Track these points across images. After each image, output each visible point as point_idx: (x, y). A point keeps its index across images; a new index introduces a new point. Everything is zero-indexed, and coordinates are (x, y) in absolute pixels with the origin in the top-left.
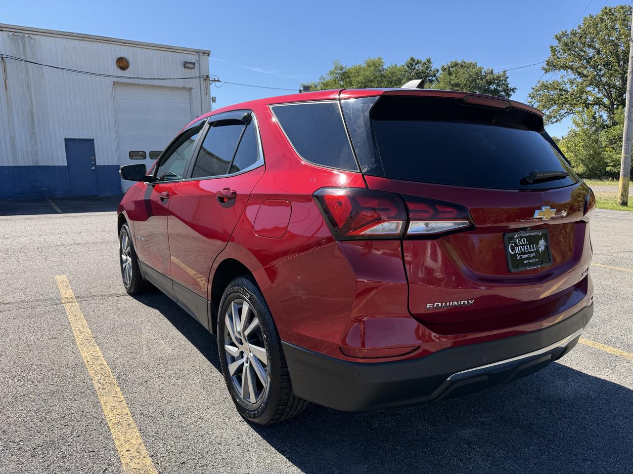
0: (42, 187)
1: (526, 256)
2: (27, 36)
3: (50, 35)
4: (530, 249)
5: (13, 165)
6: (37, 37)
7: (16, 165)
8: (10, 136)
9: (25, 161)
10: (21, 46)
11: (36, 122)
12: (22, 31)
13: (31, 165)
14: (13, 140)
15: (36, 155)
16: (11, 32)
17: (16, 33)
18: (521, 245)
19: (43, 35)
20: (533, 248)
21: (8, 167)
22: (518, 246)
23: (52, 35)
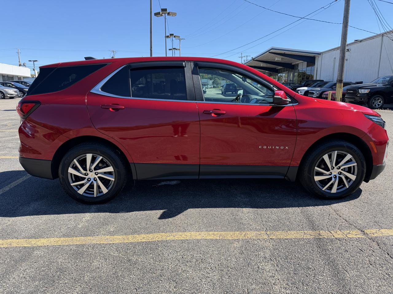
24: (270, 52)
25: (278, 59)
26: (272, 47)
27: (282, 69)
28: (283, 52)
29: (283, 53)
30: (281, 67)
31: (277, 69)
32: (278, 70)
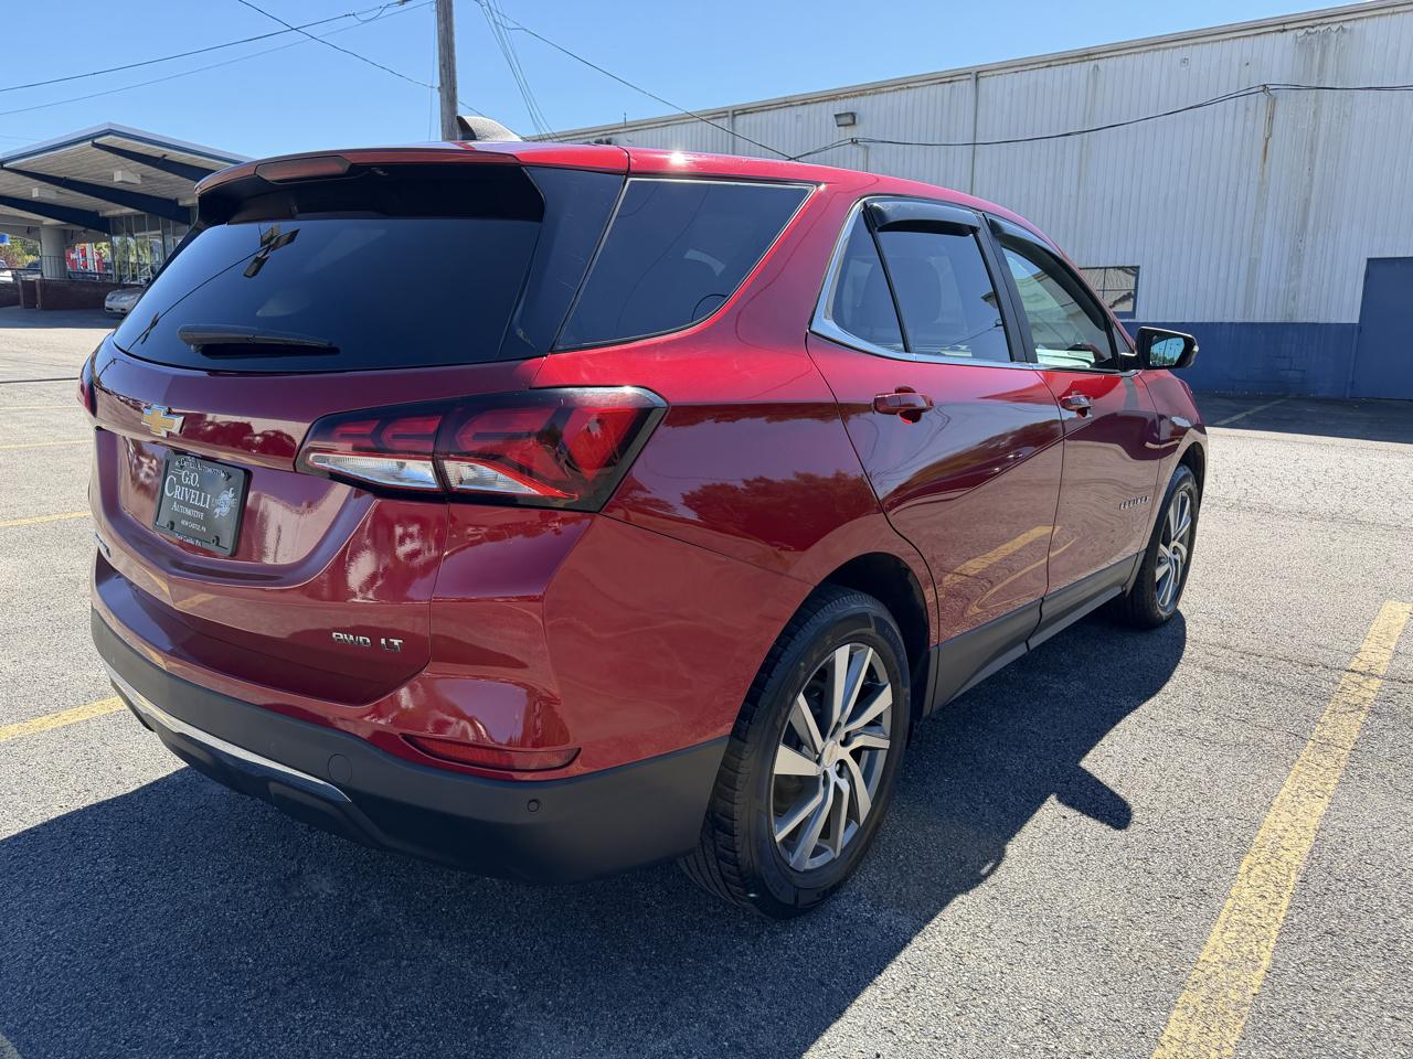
0: (1290, 369)
1: (189, 512)
2: (1334, 28)
3: (1391, 10)
4: (199, 501)
5: (1241, 320)
6: (1358, 25)
7: (1247, 320)
8: (1250, 259)
9: (1268, 313)
10: (1318, 54)
11: (1311, 222)
12: (1326, 20)
13: (1278, 320)
14: (1253, 266)
15: (1294, 298)
16: (1302, 28)
17: (1313, 27)
18: (186, 486)
19: (1374, 16)
20: (205, 502)
21: (1231, 323)
22: (182, 485)
23: (1397, 9)
24: (96, 145)
25: (123, 175)
26: (110, 124)
27: (128, 217)
28: (157, 151)
29: (159, 155)
30: (128, 210)
31: (103, 218)
32: (106, 220)
